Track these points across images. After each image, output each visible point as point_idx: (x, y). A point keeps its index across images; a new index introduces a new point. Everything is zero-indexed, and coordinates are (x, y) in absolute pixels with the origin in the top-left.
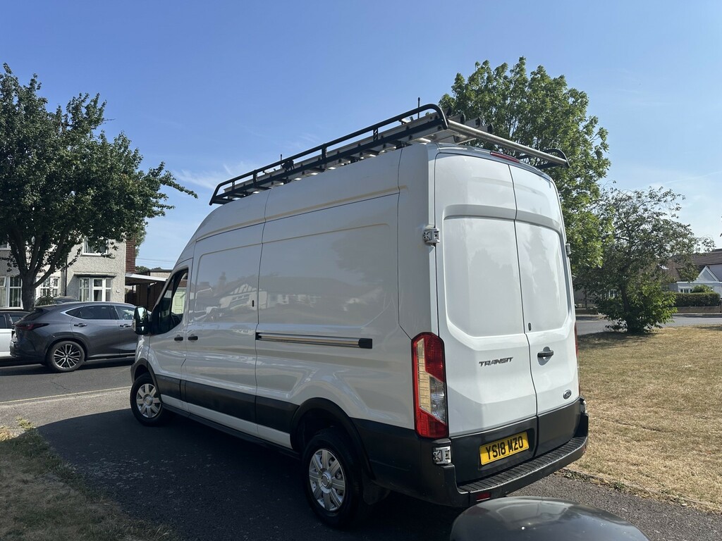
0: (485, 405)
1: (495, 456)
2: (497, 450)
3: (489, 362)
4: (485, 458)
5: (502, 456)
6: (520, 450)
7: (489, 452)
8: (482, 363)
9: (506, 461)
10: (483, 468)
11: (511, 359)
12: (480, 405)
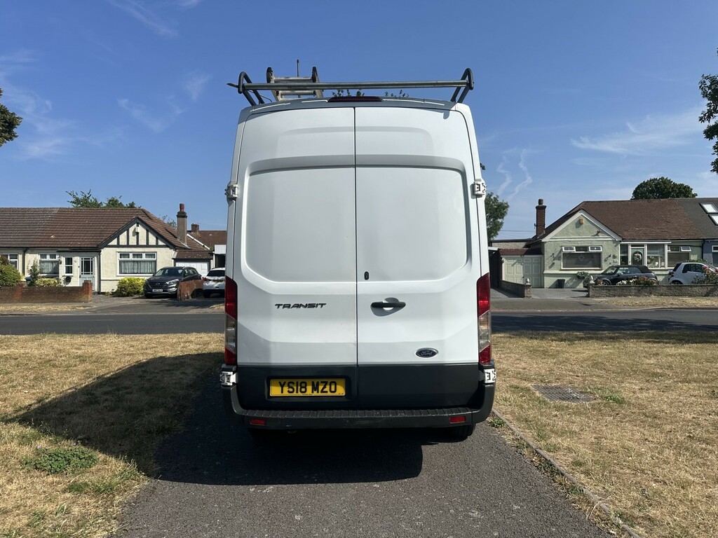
0: (275, 343)
1: (289, 392)
2: (295, 388)
3: (290, 305)
4: (275, 391)
5: (300, 394)
6: (329, 394)
7: (282, 386)
8: (279, 305)
9: (307, 400)
10: (271, 400)
11: (322, 305)
12: (268, 342)
